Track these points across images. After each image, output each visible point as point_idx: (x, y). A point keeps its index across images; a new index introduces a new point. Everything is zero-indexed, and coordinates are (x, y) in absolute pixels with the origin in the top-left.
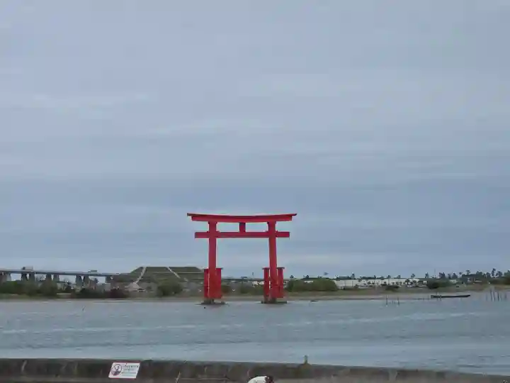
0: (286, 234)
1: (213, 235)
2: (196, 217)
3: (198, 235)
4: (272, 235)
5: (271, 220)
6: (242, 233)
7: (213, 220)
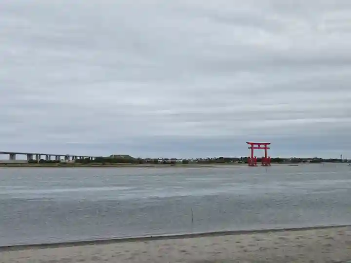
0: (269, 148)
1: (252, 148)
2: (248, 143)
3: (249, 148)
4: (265, 148)
5: (265, 144)
6: (259, 148)
7: (252, 144)
